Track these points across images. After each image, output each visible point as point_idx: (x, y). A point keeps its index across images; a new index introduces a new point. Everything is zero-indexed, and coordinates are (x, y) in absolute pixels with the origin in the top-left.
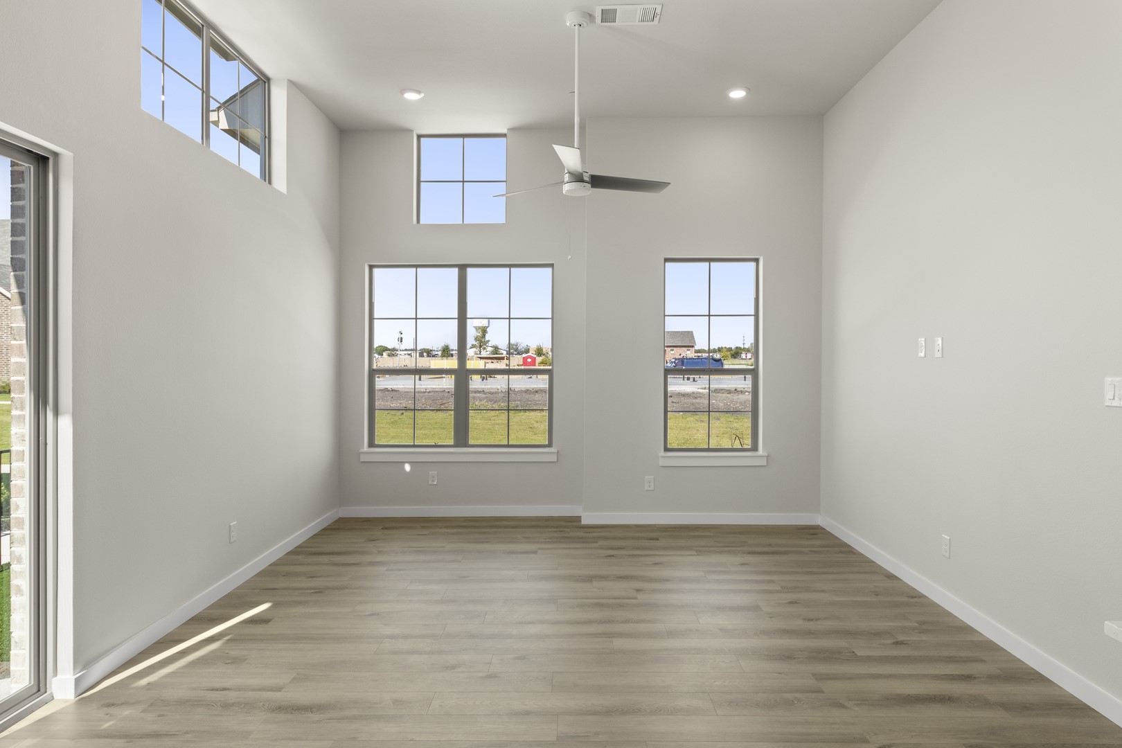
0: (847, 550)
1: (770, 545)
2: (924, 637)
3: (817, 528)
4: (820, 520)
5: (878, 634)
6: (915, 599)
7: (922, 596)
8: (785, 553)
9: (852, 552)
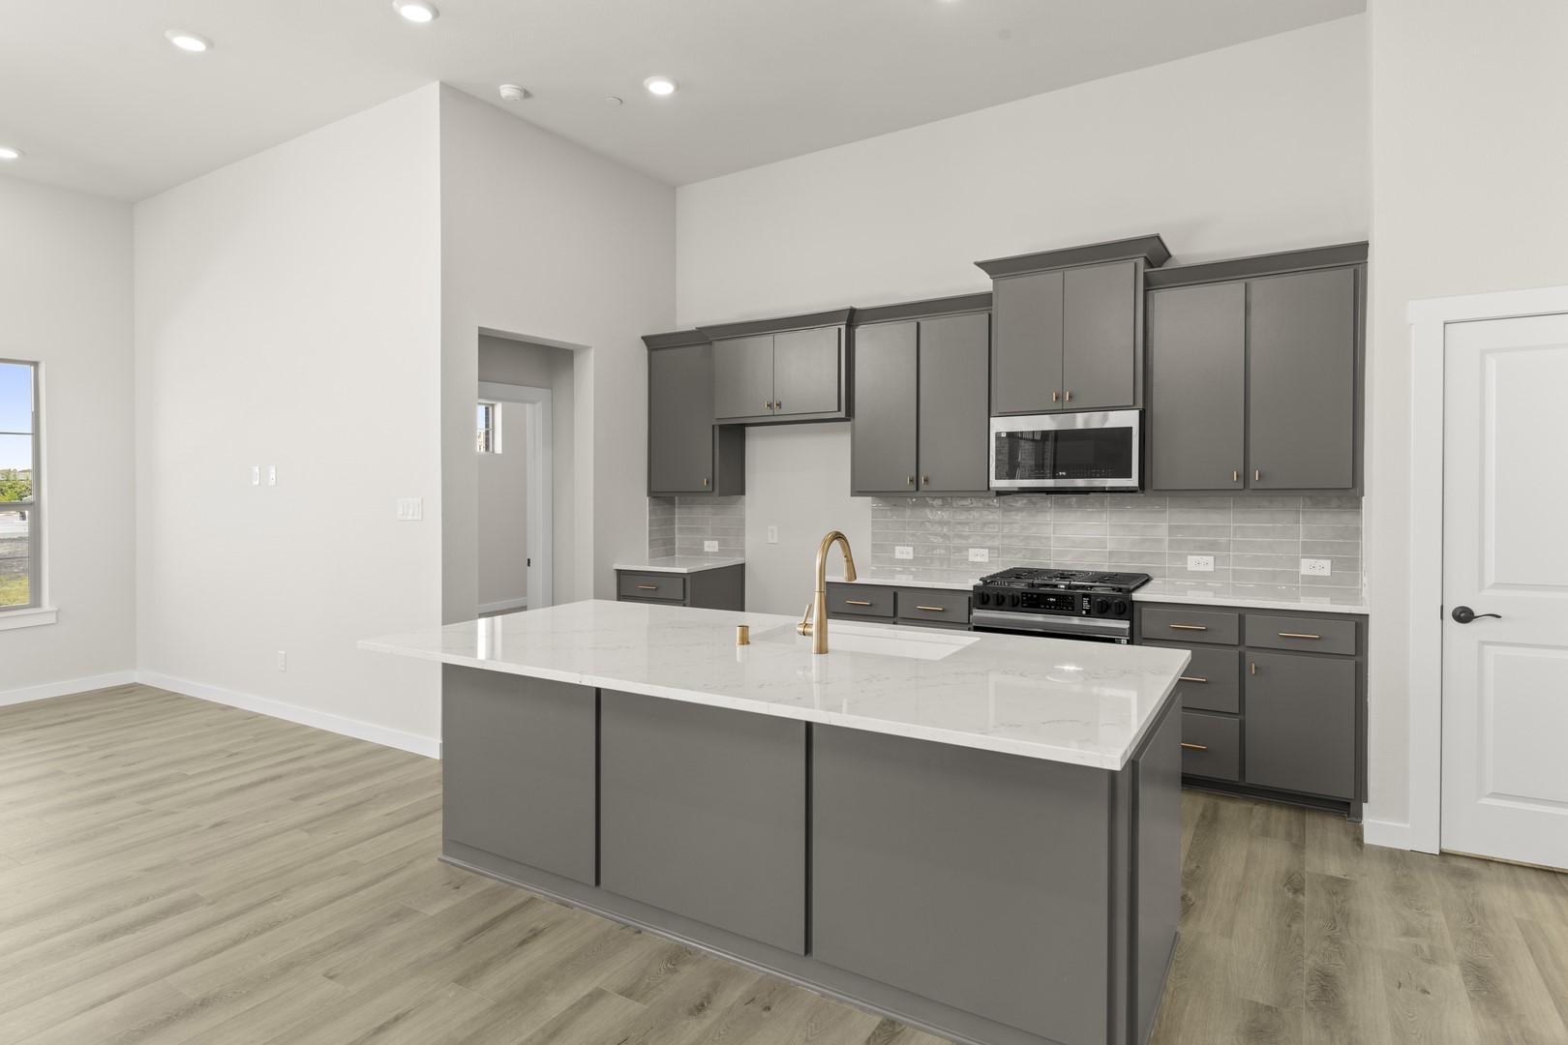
0: (177, 697)
1: (67, 715)
2: (259, 744)
3: (135, 685)
4: (136, 677)
5: (211, 754)
6: (252, 718)
7: (258, 715)
8: (91, 717)
9: (181, 698)
